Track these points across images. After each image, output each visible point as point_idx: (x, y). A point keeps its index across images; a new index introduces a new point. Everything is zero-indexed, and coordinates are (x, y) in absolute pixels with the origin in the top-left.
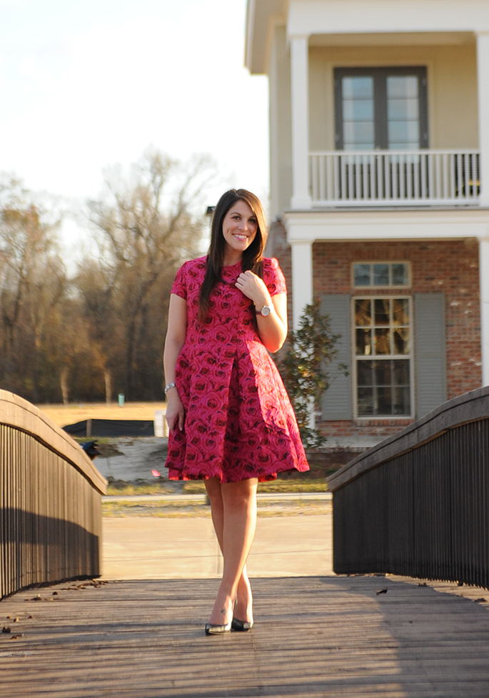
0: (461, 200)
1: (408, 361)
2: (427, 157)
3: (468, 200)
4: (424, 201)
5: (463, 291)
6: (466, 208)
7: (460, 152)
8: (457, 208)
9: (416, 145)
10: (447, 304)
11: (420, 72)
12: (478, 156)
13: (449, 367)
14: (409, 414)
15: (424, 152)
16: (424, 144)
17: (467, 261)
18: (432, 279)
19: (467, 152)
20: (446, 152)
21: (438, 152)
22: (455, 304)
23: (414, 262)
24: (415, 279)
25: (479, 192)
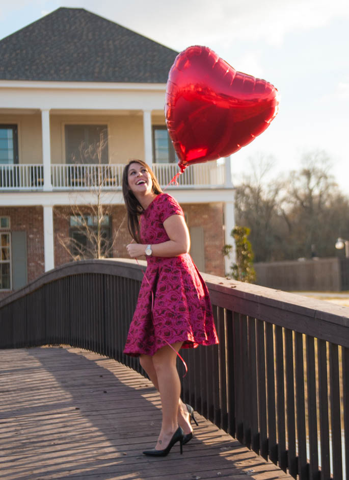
0: (34, 188)
1: (8, 264)
2: (18, 168)
3: (38, 188)
4: (17, 188)
5: (35, 230)
6: (37, 191)
7: (34, 165)
8: (32, 192)
9: (12, 162)
10: (28, 237)
11: (14, 127)
12: (42, 168)
13: (28, 265)
14: (9, 288)
15: (16, 166)
16: (16, 161)
17: (37, 216)
18: (20, 224)
19: (37, 165)
20: (27, 166)
21: (23, 165)
22: (31, 236)
23: (12, 217)
24: (12, 225)
25: (43, 184)
